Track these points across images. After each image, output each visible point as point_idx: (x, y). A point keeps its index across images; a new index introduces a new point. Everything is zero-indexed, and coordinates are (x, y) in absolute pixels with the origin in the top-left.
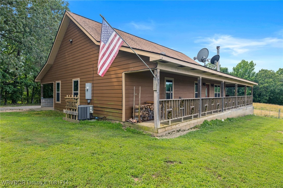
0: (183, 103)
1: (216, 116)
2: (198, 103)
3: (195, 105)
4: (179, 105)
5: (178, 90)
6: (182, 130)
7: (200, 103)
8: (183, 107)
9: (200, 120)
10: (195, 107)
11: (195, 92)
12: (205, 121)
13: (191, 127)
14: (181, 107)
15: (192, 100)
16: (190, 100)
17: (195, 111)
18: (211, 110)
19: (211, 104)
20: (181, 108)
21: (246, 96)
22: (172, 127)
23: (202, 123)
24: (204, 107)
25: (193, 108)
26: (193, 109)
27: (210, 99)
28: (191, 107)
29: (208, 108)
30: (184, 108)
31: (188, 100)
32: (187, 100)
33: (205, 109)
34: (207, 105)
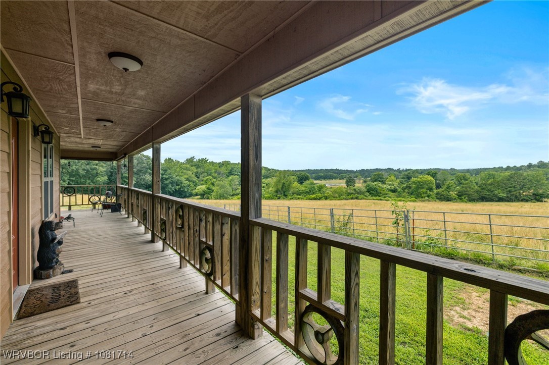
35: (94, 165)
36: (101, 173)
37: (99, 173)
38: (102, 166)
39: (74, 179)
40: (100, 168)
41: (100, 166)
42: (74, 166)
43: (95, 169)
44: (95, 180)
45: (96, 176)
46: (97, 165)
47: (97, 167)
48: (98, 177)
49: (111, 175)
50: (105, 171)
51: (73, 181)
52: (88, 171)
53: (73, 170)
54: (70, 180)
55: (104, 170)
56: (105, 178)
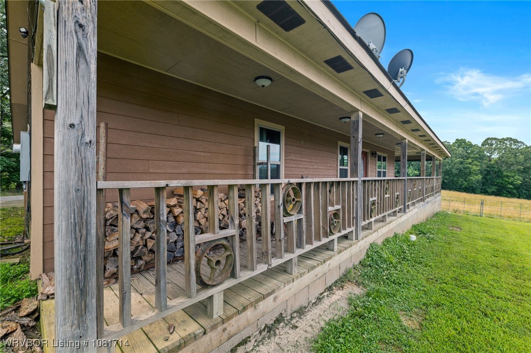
0: (300, 197)
1: (395, 225)
2: (353, 195)
3: (344, 201)
4: (279, 207)
5: (298, 159)
6: (289, 312)
7: (357, 195)
8: (300, 212)
9: (358, 248)
10: (343, 207)
11: (339, 167)
12: (372, 246)
13: (329, 284)
14: (287, 214)
15: (332, 183)
16: (326, 183)
17: (344, 219)
18: (383, 213)
19: (384, 196)
20: (286, 220)
21: (435, 177)
22: (228, 329)
23: (363, 256)
24: (368, 205)
25: (338, 210)
26: (336, 215)
27: (381, 180)
28: (330, 208)
29: (378, 207)
30: (302, 216)
31: (319, 182)
32: (317, 184)
33: (372, 211)
34: (376, 198)
35: (466, 164)
36: (474, 172)
37: (472, 172)
38: (476, 165)
39: (448, 177)
40: (474, 167)
41: (473, 165)
42: (447, 166)
43: (468, 168)
44: (467, 179)
45: (469, 175)
46: (470, 164)
47: (470, 166)
48: (471, 176)
49: (487, 175)
50: (479, 170)
51: (447, 179)
52: (460, 170)
53: (447, 169)
54: (445, 179)
55: (478, 168)
56: (480, 177)
